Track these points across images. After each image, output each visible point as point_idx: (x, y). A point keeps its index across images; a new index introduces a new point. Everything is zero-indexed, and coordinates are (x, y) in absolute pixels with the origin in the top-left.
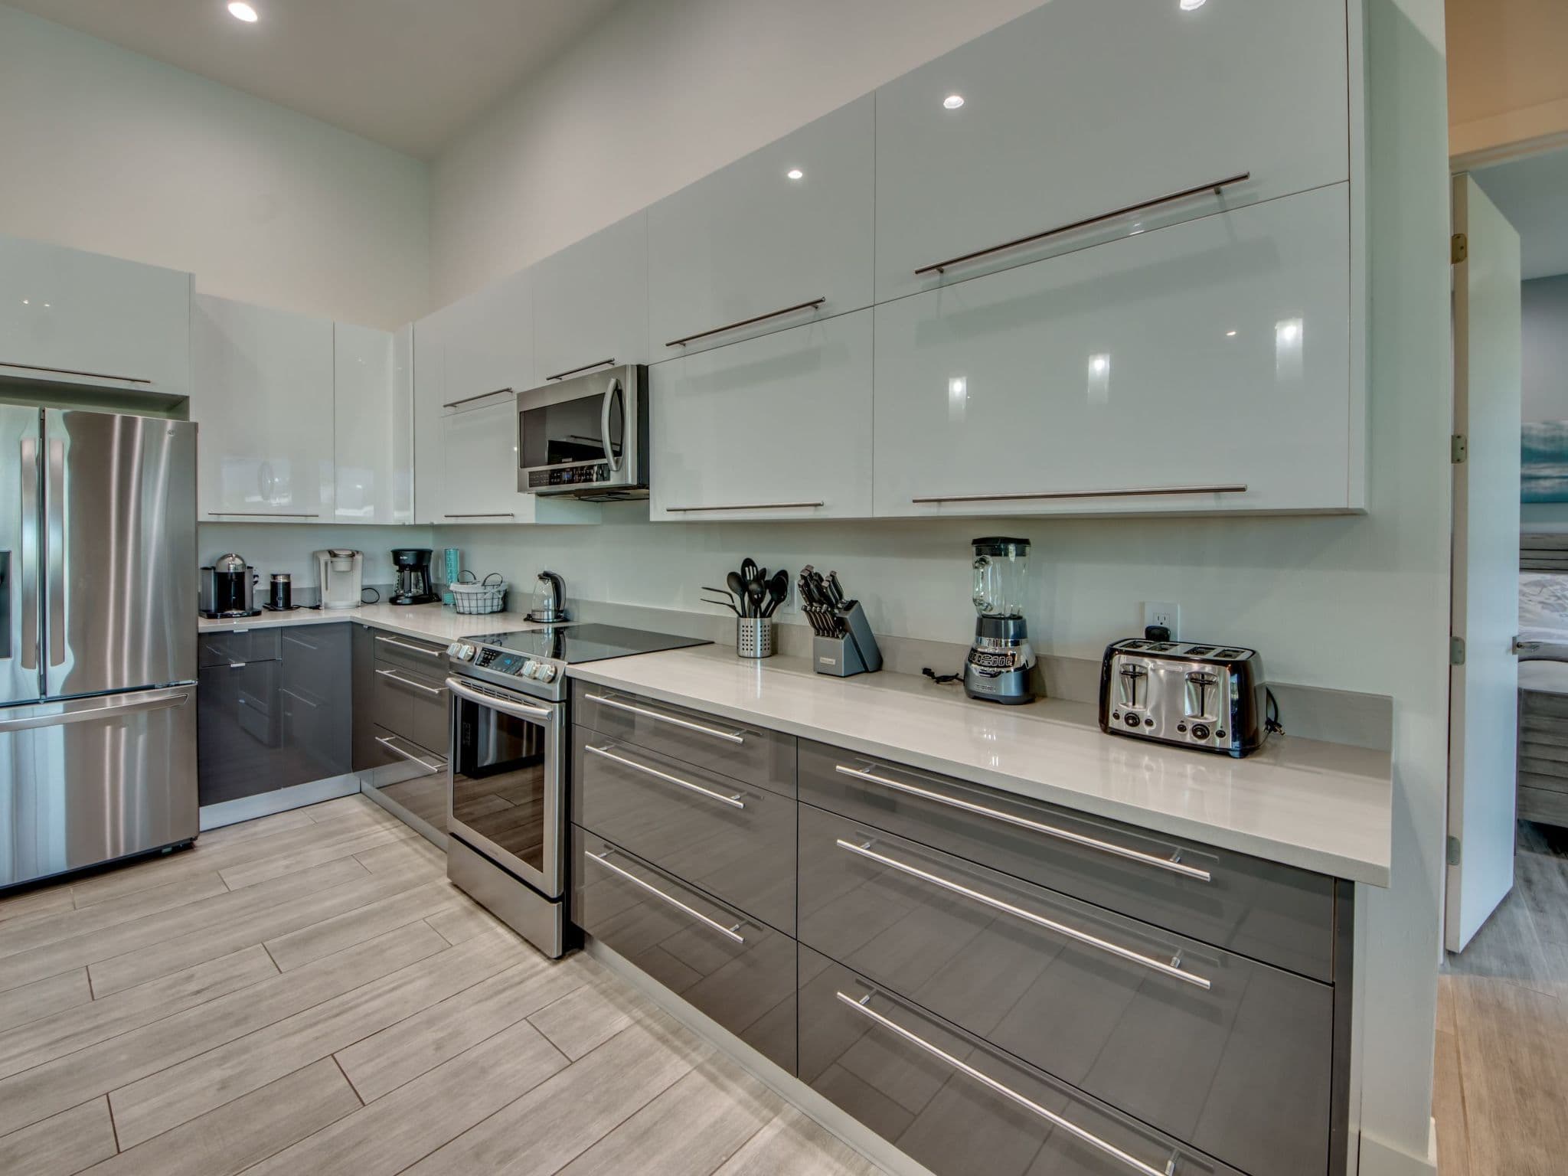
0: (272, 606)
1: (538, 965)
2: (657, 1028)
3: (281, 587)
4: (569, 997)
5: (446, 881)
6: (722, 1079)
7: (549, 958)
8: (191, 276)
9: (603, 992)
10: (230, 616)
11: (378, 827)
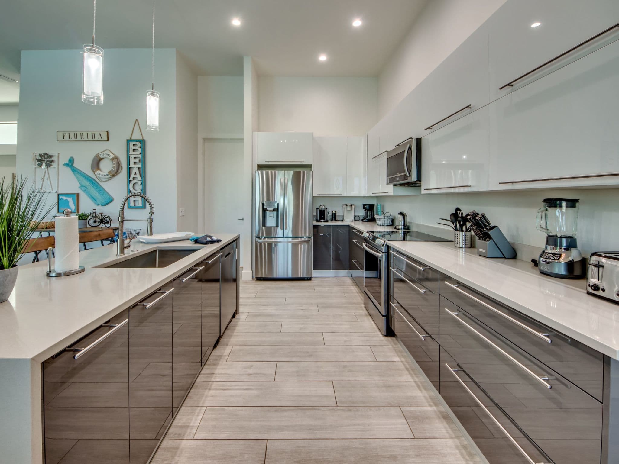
0: (332, 220)
1: (379, 335)
2: (407, 366)
3: (334, 214)
4: (384, 346)
5: (363, 306)
6: (422, 388)
7: (383, 335)
8: (312, 133)
9: (395, 350)
10: (321, 221)
11: (352, 287)
